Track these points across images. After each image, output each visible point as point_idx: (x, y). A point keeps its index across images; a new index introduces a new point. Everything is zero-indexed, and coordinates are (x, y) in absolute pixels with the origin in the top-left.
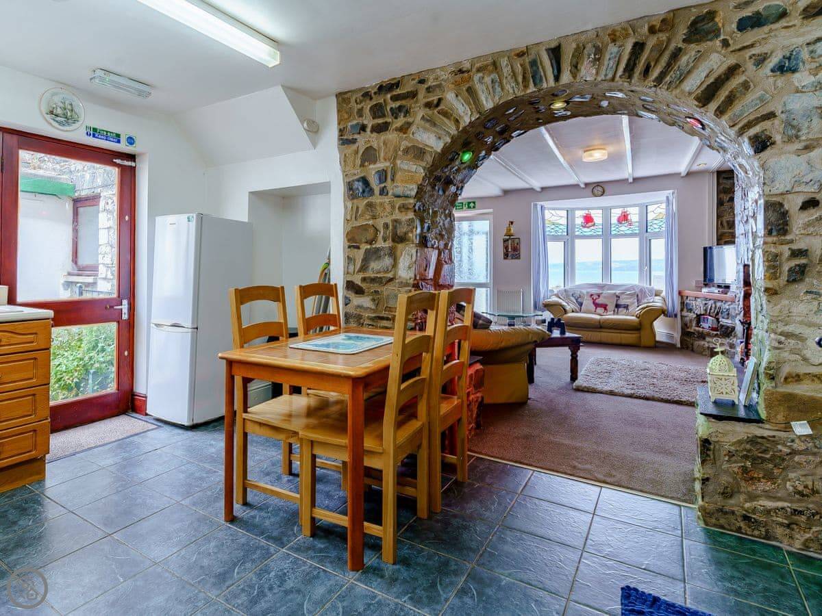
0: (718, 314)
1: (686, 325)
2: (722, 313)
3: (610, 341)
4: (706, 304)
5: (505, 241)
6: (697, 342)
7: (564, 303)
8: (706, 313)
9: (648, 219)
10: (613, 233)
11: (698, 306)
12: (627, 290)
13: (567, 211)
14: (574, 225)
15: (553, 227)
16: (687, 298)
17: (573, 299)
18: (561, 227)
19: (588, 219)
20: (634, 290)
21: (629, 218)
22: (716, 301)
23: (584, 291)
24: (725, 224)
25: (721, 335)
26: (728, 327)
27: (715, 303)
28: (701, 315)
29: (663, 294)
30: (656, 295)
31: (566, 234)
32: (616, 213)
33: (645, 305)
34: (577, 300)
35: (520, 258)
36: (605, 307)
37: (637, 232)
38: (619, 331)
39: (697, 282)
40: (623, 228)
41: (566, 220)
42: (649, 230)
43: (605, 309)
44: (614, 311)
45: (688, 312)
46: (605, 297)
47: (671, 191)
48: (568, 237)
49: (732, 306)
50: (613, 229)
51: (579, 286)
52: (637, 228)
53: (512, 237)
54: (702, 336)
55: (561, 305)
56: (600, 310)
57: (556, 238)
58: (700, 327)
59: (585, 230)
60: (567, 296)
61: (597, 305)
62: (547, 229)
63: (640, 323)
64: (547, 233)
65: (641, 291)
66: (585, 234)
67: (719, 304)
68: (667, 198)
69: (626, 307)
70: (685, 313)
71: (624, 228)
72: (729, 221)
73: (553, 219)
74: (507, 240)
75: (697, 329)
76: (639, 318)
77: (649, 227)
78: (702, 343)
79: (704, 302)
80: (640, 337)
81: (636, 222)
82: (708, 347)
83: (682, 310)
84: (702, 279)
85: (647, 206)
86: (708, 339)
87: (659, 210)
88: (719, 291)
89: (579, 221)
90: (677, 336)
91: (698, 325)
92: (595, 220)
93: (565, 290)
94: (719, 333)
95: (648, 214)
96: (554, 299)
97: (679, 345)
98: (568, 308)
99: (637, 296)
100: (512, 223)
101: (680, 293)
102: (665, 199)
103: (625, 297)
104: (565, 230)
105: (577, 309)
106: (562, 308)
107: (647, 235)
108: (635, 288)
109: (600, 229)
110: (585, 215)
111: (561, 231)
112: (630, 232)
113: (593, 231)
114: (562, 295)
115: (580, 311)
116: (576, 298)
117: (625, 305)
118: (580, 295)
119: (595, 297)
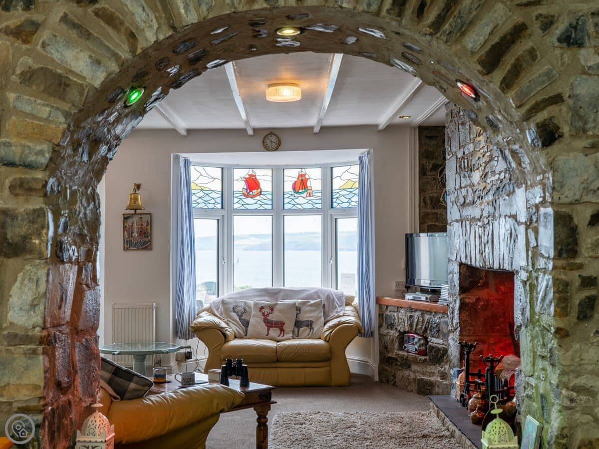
0: (426, 330)
1: (386, 348)
2: (431, 330)
3: (290, 382)
4: (411, 317)
5: (126, 218)
6: (399, 372)
7: (223, 325)
8: (411, 329)
9: (334, 188)
10: (287, 206)
11: (401, 319)
12: (310, 297)
13: (222, 168)
14: (232, 193)
15: (201, 194)
16: (387, 306)
17: (234, 315)
18: (213, 195)
19: (252, 184)
20: (319, 297)
21: (308, 184)
22: (424, 312)
23: (251, 302)
24: (428, 201)
25: (430, 360)
26: (439, 349)
27: (422, 315)
28: (405, 332)
29: (356, 301)
30: (347, 305)
31: (219, 206)
32: (291, 176)
33: (335, 321)
34: (240, 317)
35: (151, 249)
36: (280, 326)
37: (319, 206)
38: (302, 365)
39: (398, 284)
40: (300, 200)
41: (220, 182)
42: (335, 205)
43: (282, 330)
44: (293, 332)
45: (388, 328)
46: (281, 311)
47: (365, 150)
48: (224, 212)
49: (442, 320)
50: (286, 201)
51: (242, 295)
52: (319, 201)
53: (138, 212)
54: (407, 364)
55: (221, 330)
56: (274, 332)
57: (206, 213)
58: (403, 350)
59: (249, 200)
60: (226, 311)
61: (270, 324)
62: (194, 198)
63: (331, 350)
64: (194, 205)
65: (329, 298)
66: (247, 206)
67: (427, 317)
68: (361, 159)
69: (310, 325)
70: (384, 331)
71: (302, 200)
72: (433, 197)
73: (202, 181)
74: (131, 216)
75: (401, 353)
76: (328, 342)
77: (334, 200)
78: (407, 373)
79: (409, 314)
80: (331, 369)
81: (318, 192)
82: (415, 379)
83: (380, 326)
84: (403, 279)
85: (332, 168)
86: (414, 367)
87: (347, 176)
88: (426, 298)
89: (239, 186)
90: (374, 364)
91: (402, 347)
92: (262, 186)
93: (223, 302)
94: (427, 358)
95: (334, 180)
96: (206, 318)
97: (377, 378)
98: (229, 331)
99: (324, 305)
100: (138, 187)
101: (378, 300)
102: (357, 159)
103: (308, 308)
104: (219, 201)
105: (242, 333)
106: (220, 333)
107: (331, 211)
108: (320, 295)
109: (269, 200)
110: (247, 176)
111: (213, 201)
112: (310, 206)
113: (259, 202)
114: (217, 310)
115: (246, 335)
116: (240, 313)
117: (308, 321)
118: (245, 309)
119: (266, 311)
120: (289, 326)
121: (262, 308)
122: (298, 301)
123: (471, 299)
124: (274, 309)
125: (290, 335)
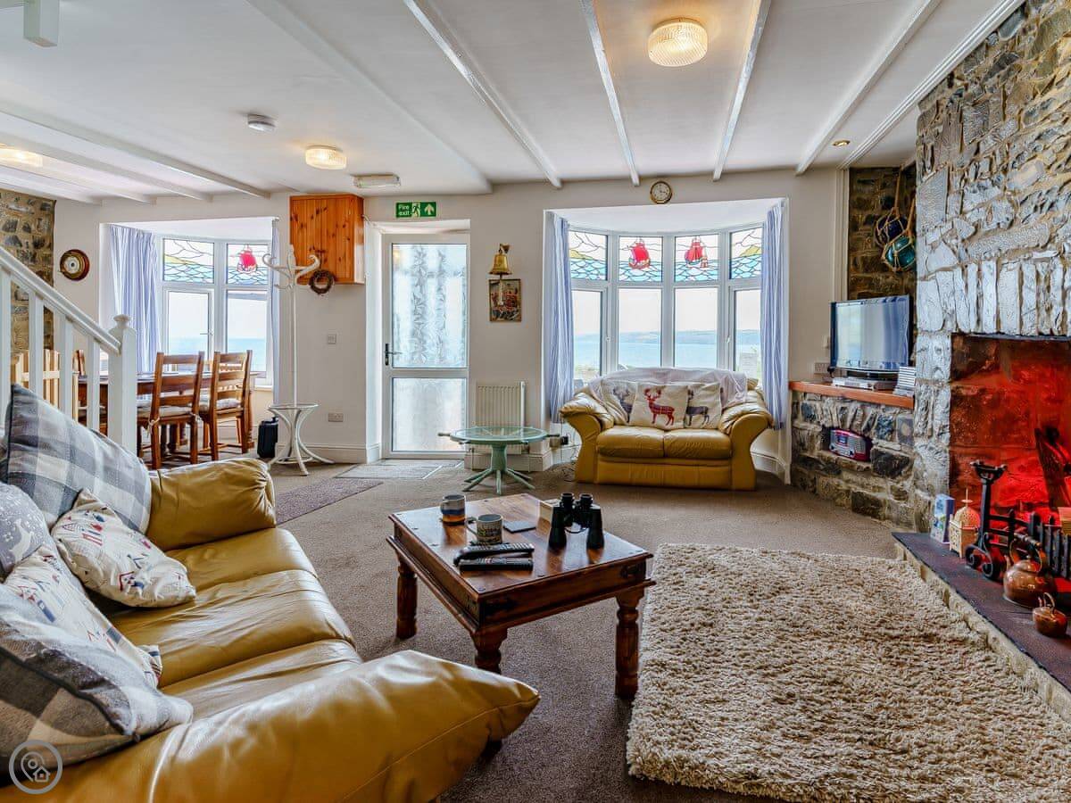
0: (868, 428)
1: (802, 445)
2: (878, 429)
4: (843, 409)
5: (493, 285)
6: (822, 478)
7: (600, 410)
8: (843, 425)
9: (733, 256)
10: (679, 279)
11: (828, 413)
12: (704, 380)
13: (607, 236)
14: (617, 262)
15: (582, 263)
16: (805, 394)
18: (596, 265)
19: (640, 254)
20: (716, 380)
21: (703, 253)
22: (864, 404)
23: (635, 384)
24: (860, 263)
25: (875, 470)
26: (892, 458)
27: (863, 407)
28: (833, 428)
29: (760, 385)
30: (750, 389)
31: (603, 278)
32: (684, 244)
33: (737, 410)
34: (621, 400)
35: (520, 320)
36: (669, 412)
37: (715, 278)
38: (695, 462)
39: (818, 365)
40: (694, 271)
41: (604, 251)
42: (734, 275)
43: (671, 417)
44: (685, 419)
45: (805, 421)
46: (670, 395)
47: (779, 200)
48: (608, 284)
49: (900, 416)
50: (678, 272)
51: (627, 375)
52: (716, 272)
53: (504, 277)
54: (835, 469)
55: (596, 415)
56: (662, 420)
57: (587, 285)
58: (828, 450)
59: (636, 272)
61: (656, 410)
62: (573, 267)
63: (732, 446)
64: (573, 275)
65: (726, 381)
66: (635, 279)
67: (870, 411)
68: (771, 215)
69: (704, 412)
70: (800, 423)
72: (866, 257)
73: (583, 248)
74: (497, 283)
75: (827, 454)
76: (728, 435)
77: (733, 270)
78: (835, 481)
79: (840, 405)
80: (731, 471)
81: (714, 261)
82: (848, 491)
83: (794, 417)
84: (827, 360)
85: (731, 234)
86: (846, 475)
87: (750, 241)
88: (869, 386)
89: (626, 256)
90: (784, 464)
91: (826, 445)
92: (651, 256)
93: (602, 383)
94: (870, 466)
95: (733, 248)
96: (583, 400)
97: (788, 480)
98: (607, 418)
99: (722, 391)
100: (506, 249)
101: (791, 385)
102: (764, 218)
103: (702, 393)
104: (603, 271)
105: (624, 420)
106: (596, 420)
107: (730, 283)
108: (718, 378)
109: (659, 271)
110: (635, 245)
111: (596, 272)
112: (705, 278)
113: (647, 274)
114: (596, 392)
115: (628, 422)
116: (621, 396)
117: (702, 407)
118: (627, 391)
119: (653, 394)
120: (679, 413)
121: (647, 391)
122: (690, 384)
123: (969, 389)
124: (662, 392)
125: (680, 424)
